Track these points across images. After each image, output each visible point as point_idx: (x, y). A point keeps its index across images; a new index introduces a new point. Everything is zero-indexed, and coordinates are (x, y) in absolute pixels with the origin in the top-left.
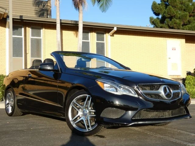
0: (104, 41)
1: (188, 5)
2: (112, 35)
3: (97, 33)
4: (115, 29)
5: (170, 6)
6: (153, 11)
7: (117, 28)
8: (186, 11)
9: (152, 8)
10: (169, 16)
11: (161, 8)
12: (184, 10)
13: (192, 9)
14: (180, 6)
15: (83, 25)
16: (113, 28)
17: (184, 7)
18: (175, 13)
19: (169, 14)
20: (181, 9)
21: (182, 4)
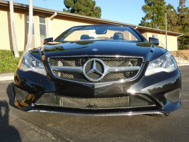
0: (45, 23)
1: (89, 3)
2: (52, 19)
3: (40, 17)
4: (56, 14)
5: (77, 2)
6: (65, 4)
7: (57, 13)
8: (88, 7)
9: (64, 2)
10: (77, 9)
11: (71, 2)
12: (87, 6)
13: (91, 6)
14: (84, 2)
15: (33, 9)
16: (54, 13)
17: (86, 3)
18: (81, 8)
19: (77, 8)
20: (84, 5)
21: (85, 1)
